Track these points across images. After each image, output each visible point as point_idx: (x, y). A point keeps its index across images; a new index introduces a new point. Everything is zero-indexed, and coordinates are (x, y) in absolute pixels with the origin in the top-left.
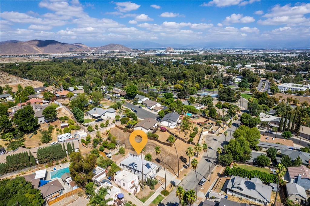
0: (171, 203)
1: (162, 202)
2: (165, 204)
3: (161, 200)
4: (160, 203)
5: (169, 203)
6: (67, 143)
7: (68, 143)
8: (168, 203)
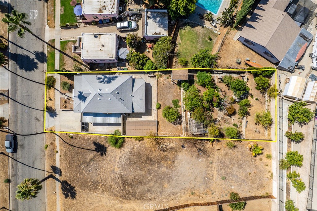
0: (33, 70)
1: (45, 64)
2: (39, 63)
3: (48, 65)
4: (46, 61)
5: (35, 69)
6: (260, 18)
7: (257, 19)
8: (37, 68)
